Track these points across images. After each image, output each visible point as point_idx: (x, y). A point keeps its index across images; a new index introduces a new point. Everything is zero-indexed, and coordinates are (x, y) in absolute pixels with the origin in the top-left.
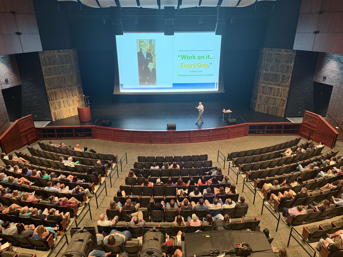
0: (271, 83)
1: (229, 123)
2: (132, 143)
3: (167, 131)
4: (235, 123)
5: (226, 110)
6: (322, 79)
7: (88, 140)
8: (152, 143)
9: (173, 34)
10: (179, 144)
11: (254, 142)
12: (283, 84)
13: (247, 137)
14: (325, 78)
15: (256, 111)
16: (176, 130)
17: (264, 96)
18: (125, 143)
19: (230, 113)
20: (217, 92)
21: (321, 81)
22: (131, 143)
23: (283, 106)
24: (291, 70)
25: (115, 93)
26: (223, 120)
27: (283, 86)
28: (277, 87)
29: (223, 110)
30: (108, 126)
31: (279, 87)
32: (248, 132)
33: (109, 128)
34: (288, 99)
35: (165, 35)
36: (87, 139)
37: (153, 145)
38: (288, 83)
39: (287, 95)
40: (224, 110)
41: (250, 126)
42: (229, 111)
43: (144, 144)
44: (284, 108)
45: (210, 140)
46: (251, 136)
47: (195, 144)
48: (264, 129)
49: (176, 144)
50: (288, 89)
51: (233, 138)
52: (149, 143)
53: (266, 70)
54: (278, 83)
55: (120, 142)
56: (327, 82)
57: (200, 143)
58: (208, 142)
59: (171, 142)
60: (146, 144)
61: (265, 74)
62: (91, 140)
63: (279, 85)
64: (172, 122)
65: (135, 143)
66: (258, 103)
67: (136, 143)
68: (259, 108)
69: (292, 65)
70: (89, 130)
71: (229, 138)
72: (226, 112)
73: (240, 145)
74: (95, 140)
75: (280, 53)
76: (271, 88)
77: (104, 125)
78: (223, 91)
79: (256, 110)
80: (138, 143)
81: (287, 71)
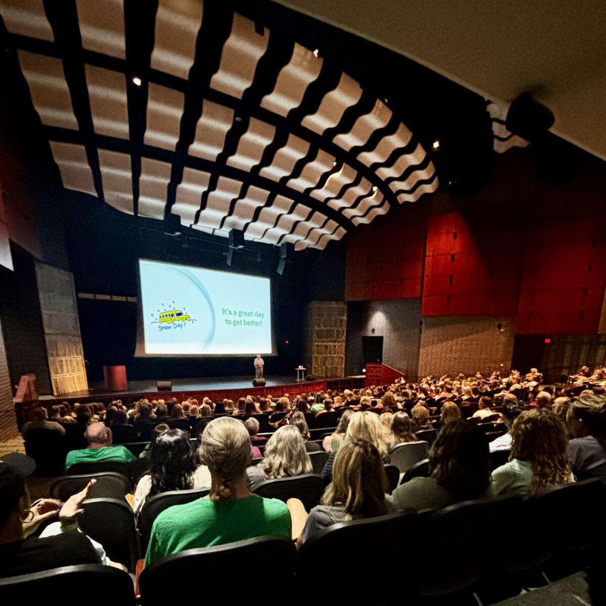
0: (326, 340)
6: (371, 332)
12: (339, 340)
14: (373, 330)
17: (320, 356)
19: (303, 370)
21: (370, 334)
23: (342, 364)
24: (345, 324)
27: (339, 342)
28: (332, 344)
31: (335, 344)
34: (346, 356)
38: (344, 338)
39: (343, 351)
41: (328, 383)
44: (343, 366)
48: (338, 385)
50: (344, 344)
53: (319, 326)
54: (334, 339)
56: (376, 334)
61: (318, 331)
63: (334, 342)
66: (314, 366)
68: (316, 371)
69: (345, 318)
75: (331, 306)
76: (326, 346)
78: (276, 354)
79: (313, 374)
81: (341, 326)
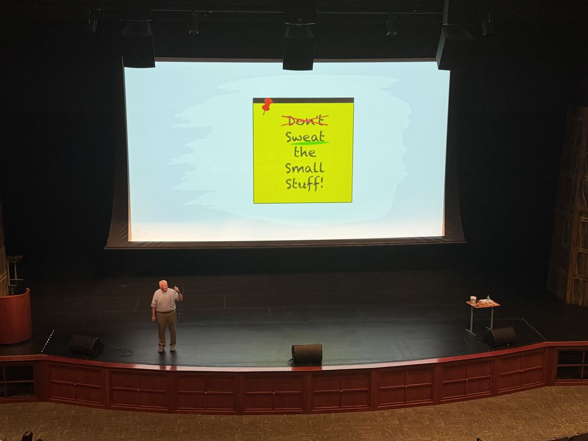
1: (492, 343)
2: (172, 416)
3: (289, 369)
4: (512, 344)
5: (478, 299)
7: (19, 406)
8: (240, 413)
9: (310, 68)
10: (333, 415)
11: (578, 408)
13: (554, 389)
15: (568, 300)
16: (324, 368)
18: (150, 414)
19: (490, 308)
20: (440, 240)
22: (168, 415)
25: (112, 243)
26: (471, 331)
29: (470, 300)
30: (92, 357)
32: (554, 372)
33: (96, 363)
35: (284, 68)
36: (16, 402)
37: (246, 419)
40: (473, 298)
41: (561, 353)
42: (488, 302)
43: (213, 417)
45: (435, 400)
46: (565, 385)
47: (386, 413)
49: (322, 415)
51: (509, 393)
52: (233, 414)
55: (130, 412)
57: (402, 411)
58: (431, 408)
59: (306, 410)
60: (223, 418)
62: (30, 405)
64: (306, 340)
65: (182, 413)
66: (574, 276)
67: (186, 413)
68: (576, 292)
70: (24, 370)
71: (495, 393)
72: (481, 306)
73: (536, 418)
74: (42, 405)
77: (77, 352)
78: (461, 239)
79: (570, 297)
80: (193, 413)
